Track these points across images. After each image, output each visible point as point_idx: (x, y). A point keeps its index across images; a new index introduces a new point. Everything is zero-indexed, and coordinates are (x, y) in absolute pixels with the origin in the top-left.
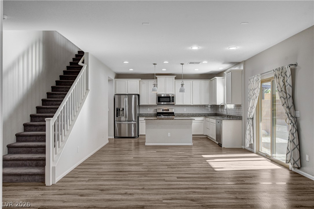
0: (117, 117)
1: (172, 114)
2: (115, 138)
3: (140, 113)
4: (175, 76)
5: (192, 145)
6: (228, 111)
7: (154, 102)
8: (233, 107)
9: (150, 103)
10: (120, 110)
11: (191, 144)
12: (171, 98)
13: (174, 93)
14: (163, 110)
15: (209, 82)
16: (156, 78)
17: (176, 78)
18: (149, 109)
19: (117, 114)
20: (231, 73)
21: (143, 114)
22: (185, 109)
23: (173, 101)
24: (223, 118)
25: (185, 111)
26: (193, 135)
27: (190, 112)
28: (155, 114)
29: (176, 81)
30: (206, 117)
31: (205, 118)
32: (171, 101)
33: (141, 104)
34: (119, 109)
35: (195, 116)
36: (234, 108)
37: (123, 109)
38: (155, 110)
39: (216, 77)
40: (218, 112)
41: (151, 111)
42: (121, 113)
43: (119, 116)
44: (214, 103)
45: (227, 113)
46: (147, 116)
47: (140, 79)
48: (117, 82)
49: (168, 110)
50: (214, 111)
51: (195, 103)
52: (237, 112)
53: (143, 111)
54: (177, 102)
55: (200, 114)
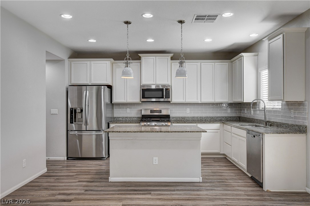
0: (71, 123)
1: (166, 118)
2: (68, 159)
3: (115, 116)
4: (172, 55)
5: (201, 181)
6: (267, 114)
7: (136, 98)
8: (280, 107)
9: (129, 100)
10: (77, 111)
11: (199, 179)
12: (164, 91)
13: (169, 83)
14: (152, 111)
15: (227, 65)
16: (139, 58)
17: (172, 59)
18: (128, 110)
19: (71, 118)
20: (281, 36)
21: (120, 117)
22: (189, 109)
23: (168, 96)
24: (256, 126)
25: (188, 113)
26: (202, 154)
27: (196, 115)
28: (138, 117)
29: (173, 63)
30: (224, 123)
31: (222, 124)
32: (164, 97)
33: (115, 101)
34: (75, 110)
35: (205, 121)
36: (282, 109)
37: (82, 111)
38: (139, 110)
39: (243, 54)
40: (242, 115)
41: (133, 113)
42: (78, 116)
43: (75, 121)
44: (238, 100)
45: (265, 117)
46: (126, 121)
47: (112, 60)
48: (73, 65)
49: (160, 111)
50: (236, 113)
51: (204, 100)
52: (290, 117)
53: (119, 113)
54: (175, 98)
55: (213, 117)
